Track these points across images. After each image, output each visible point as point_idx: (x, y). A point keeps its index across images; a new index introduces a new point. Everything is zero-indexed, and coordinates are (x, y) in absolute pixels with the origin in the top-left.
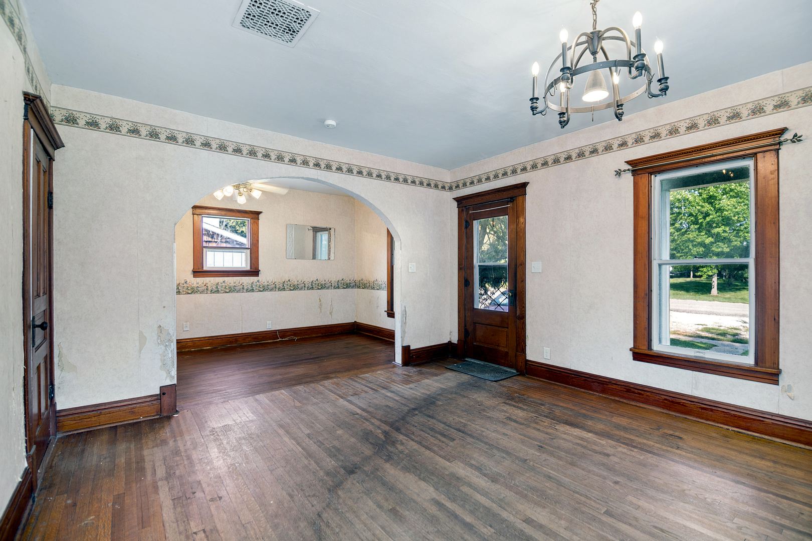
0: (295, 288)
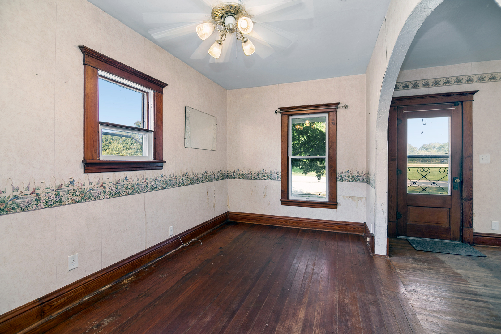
0: (192, 182)
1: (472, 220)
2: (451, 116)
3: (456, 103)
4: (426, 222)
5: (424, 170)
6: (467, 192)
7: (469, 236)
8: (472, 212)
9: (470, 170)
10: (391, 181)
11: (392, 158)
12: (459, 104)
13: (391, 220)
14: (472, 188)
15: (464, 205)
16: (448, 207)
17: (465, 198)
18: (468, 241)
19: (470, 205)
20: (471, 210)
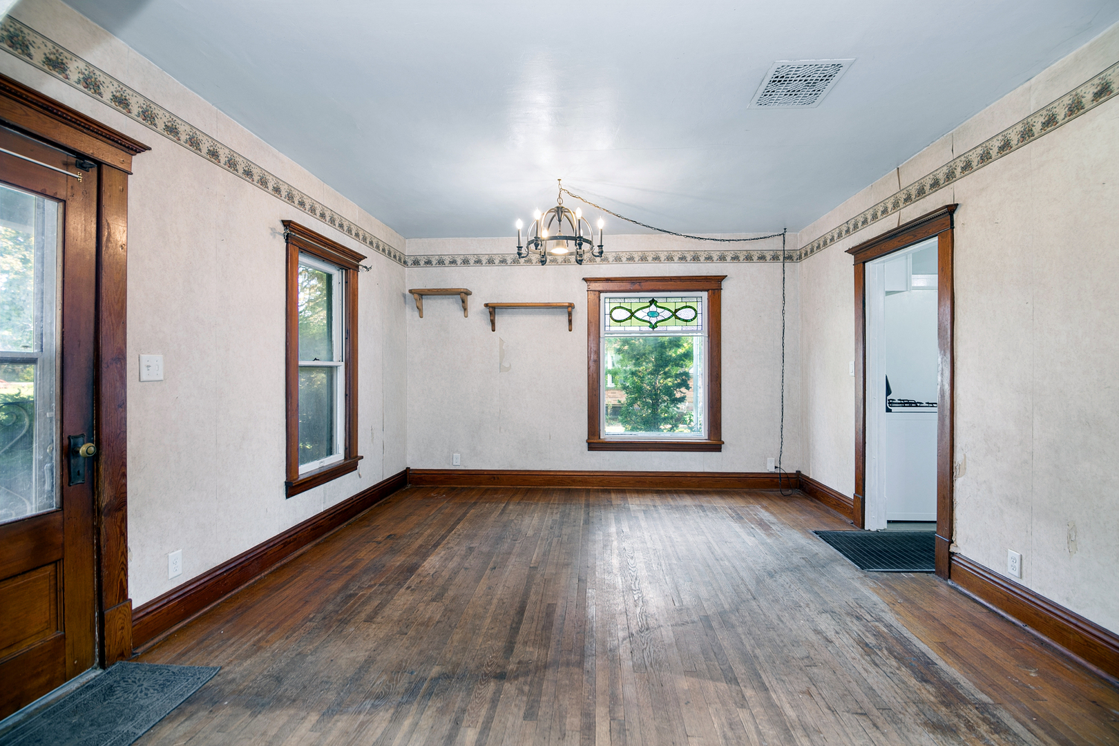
1: (126, 574)
3: (80, 162)
6: (110, 484)
7: (119, 632)
8: (126, 546)
12: (89, 168)
14: (126, 467)
15: (102, 531)
17: (106, 505)
18: (119, 652)
19: (120, 527)
20: (122, 542)
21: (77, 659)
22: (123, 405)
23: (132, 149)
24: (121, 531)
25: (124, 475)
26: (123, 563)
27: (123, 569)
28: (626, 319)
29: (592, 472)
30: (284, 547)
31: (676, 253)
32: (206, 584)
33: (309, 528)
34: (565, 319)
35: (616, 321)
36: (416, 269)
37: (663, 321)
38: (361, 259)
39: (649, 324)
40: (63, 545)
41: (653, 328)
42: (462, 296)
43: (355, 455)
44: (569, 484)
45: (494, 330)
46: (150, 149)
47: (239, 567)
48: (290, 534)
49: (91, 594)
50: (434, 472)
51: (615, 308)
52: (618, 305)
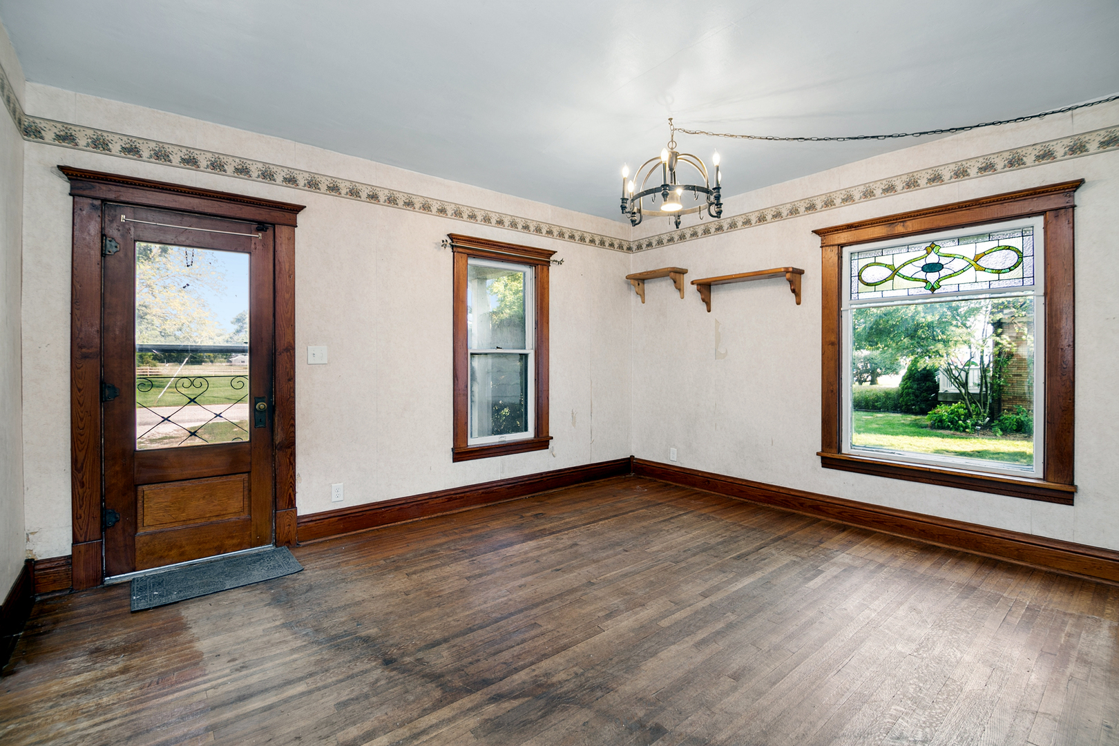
1: (294, 490)
2: (250, 253)
3: (262, 226)
4: (190, 520)
5: (192, 383)
6: (282, 429)
7: (287, 528)
8: (295, 473)
9: (289, 380)
10: (82, 420)
11: (84, 350)
12: (267, 229)
13: (82, 539)
14: (294, 420)
15: (277, 459)
16: (245, 470)
17: (279, 443)
18: (286, 540)
19: (289, 459)
20: (291, 469)
21: (260, 536)
22: (292, 379)
23: (294, 210)
24: (290, 462)
25: (294, 425)
26: (291, 482)
27: (291, 486)
28: (885, 280)
29: (828, 497)
30: (448, 501)
31: (973, 163)
32: (364, 513)
33: (480, 491)
34: (786, 288)
35: (868, 284)
36: (640, 254)
37: (951, 276)
38: (551, 255)
39: (924, 284)
40: (251, 463)
41: (933, 289)
42: (676, 275)
43: (544, 434)
44: (794, 507)
45: (709, 311)
46: (305, 207)
47: (398, 507)
48: (456, 492)
49: (270, 498)
50: (653, 465)
51: (867, 266)
52: (872, 260)
